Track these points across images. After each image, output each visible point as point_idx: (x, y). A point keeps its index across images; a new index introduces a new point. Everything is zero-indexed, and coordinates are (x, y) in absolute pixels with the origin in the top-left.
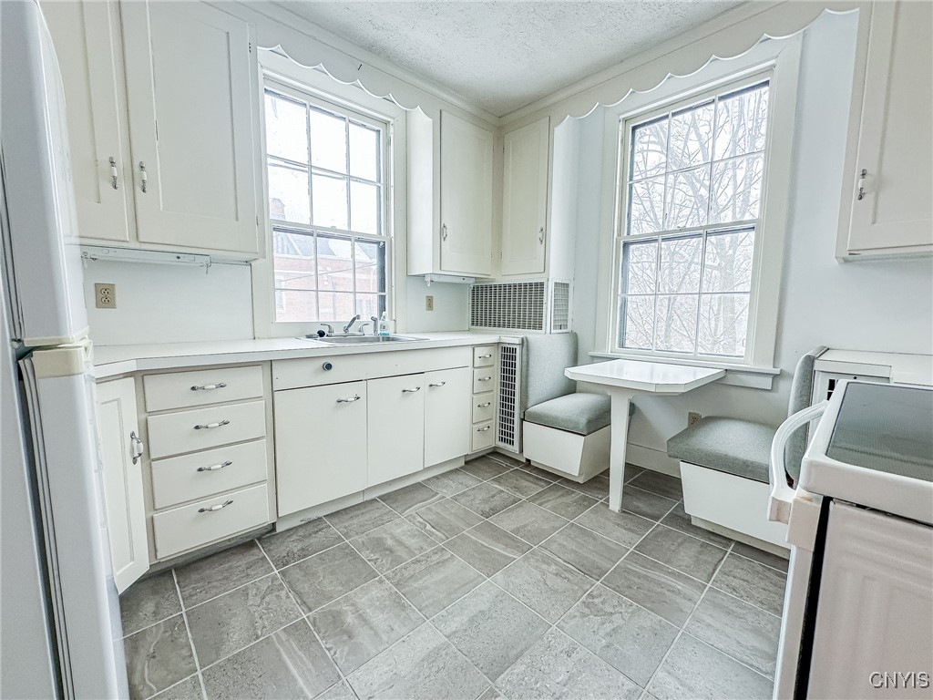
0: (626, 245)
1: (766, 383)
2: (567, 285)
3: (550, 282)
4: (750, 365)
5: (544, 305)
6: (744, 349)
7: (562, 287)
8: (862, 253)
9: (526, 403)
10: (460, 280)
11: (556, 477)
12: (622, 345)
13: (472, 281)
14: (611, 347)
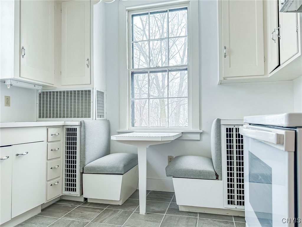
0: (133, 73)
1: (197, 137)
2: (103, 93)
3: (94, 90)
4: (191, 129)
5: (91, 103)
6: (187, 123)
7: (100, 94)
8: (228, 79)
9: (84, 162)
10: (32, 87)
11: (106, 205)
12: (133, 126)
13: (40, 88)
14: (128, 127)
